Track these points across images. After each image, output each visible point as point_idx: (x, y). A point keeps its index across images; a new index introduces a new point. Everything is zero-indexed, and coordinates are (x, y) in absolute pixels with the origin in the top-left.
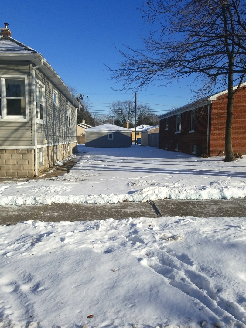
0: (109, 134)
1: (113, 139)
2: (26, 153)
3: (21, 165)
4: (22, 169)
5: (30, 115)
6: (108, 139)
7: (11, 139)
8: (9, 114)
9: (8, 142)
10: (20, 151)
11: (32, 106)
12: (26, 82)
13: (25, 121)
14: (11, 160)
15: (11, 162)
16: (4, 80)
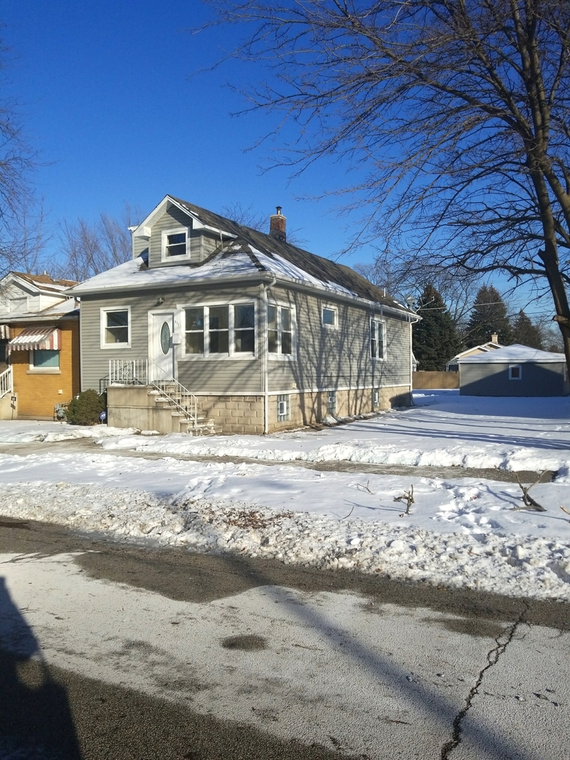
0: (513, 368)
1: (520, 378)
2: (254, 402)
3: (248, 417)
4: (249, 423)
5: (259, 351)
6: (510, 378)
7: (237, 382)
8: (237, 350)
9: (234, 386)
10: (247, 399)
11: (262, 339)
12: (256, 308)
13: (253, 358)
14: (237, 411)
15: (237, 413)
16: (233, 307)
